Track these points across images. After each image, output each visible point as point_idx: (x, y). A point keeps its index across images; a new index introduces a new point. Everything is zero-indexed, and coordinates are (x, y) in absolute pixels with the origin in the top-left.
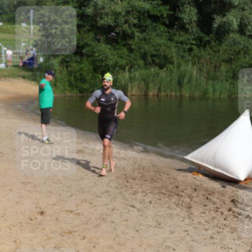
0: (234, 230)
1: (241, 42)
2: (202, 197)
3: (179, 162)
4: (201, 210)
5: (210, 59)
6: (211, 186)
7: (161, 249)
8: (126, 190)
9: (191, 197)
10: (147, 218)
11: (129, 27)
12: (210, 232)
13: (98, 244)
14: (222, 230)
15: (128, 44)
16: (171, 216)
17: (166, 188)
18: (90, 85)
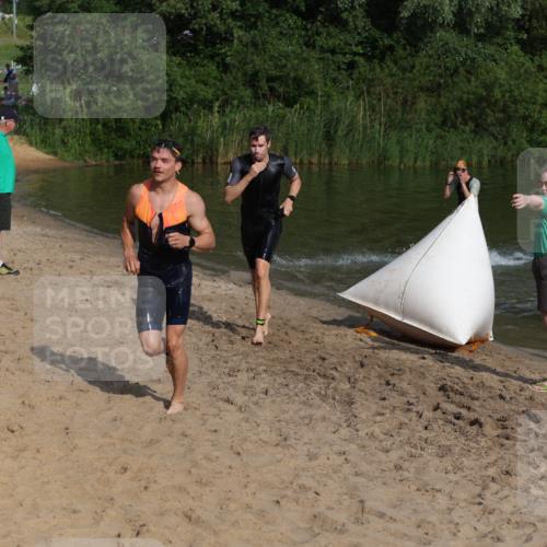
0: (444, 452)
1: (459, 48)
2: (377, 381)
3: (328, 306)
4: (374, 408)
5: (394, 86)
6: (396, 356)
7: (289, 492)
8: (213, 366)
9: (352, 380)
10: (258, 425)
11: (221, 18)
12: (394, 456)
13: (155, 482)
14: (419, 451)
15: (218, 55)
16: (311, 420)
17: (300, 361)
18: (138, 143)
